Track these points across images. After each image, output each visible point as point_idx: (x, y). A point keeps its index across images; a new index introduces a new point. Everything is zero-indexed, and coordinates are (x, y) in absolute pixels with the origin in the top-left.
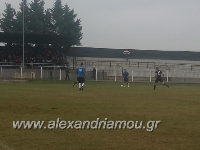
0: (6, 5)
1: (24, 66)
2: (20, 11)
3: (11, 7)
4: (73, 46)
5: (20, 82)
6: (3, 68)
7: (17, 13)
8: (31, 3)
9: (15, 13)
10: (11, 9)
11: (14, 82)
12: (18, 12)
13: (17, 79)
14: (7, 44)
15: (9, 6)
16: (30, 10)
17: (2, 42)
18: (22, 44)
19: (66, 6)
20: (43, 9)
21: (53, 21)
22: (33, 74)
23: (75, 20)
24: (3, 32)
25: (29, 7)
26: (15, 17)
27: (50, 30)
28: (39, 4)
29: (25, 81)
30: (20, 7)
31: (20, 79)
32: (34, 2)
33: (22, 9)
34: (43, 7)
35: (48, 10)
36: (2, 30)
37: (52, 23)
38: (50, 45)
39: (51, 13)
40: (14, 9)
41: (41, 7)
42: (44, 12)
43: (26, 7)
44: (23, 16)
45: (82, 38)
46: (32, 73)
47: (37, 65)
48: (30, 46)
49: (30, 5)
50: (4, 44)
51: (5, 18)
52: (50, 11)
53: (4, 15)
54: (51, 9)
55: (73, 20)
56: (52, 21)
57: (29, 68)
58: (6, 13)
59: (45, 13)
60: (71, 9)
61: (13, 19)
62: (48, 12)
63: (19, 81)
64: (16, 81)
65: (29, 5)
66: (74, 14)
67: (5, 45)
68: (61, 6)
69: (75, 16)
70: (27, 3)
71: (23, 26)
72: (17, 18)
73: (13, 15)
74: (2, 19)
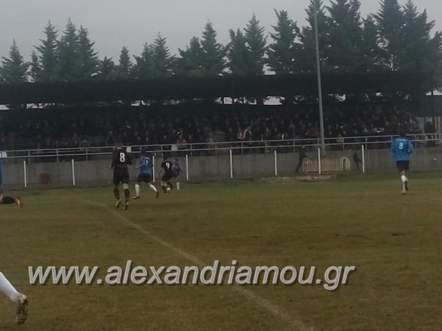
0: (277, 14)
1: (324, 145)
2: (308, 24)
3: (289, 19)
4: (429, 94)
5: (318, 180)
6: (279, 150)
7: (301, 30)
8: (330, 6)
9: (298, 30)
10: (289, 22)
11: (305, 181)
12: (304, 29)
13: (311, 173)
14: (283, 99)
15: (283, 17)
16: (330, 20)
17: (273, 96)
18: (318, 96)
19: (410, 7)
20: (359, 17)
21: (382, 41)
22: (344, 160)
23: (432, 34)
24: (274, 73)
25: (328, 14)
26: (297, 40)
27: (376, 60)
28: (348, 5)
29: (329, 177)
30: (307, 16)
31: (318, 175)
32: (336, 3)
33: (311, 21)
34: (358, 12)
35: (369, 17)
36: (271, 70)
37: (380, 45)
38: (378, 94)
39: (375, 23)
40: (294, 21)
41: (353, 13)
42: (360, 24)
43: (321, 15)
44: (315, 36)
46: (343, 158)
47: (353, 140)
48: (335, 99)
49: (330, 9)
50: (278, 100)
51: (276, 42)
52: (374, 19)
53: (273, 36)
54: (375, 16)
55: (427, 35)
56: (379, 42)
57: (335, 149)
58: (277, 33)
59: (362, 26)
60: (419, 11)
61: (293, 44)
62: (369, 23)
63: (316, 178)
64: (308, 178)
66: (428, 21)
67: (281, 101)
68: (398, 7)
69: (429, 26)
70: (321, 7)
71: (315, 58)
72: (302, 41)
73: (294, 36)
74: (271, 46)
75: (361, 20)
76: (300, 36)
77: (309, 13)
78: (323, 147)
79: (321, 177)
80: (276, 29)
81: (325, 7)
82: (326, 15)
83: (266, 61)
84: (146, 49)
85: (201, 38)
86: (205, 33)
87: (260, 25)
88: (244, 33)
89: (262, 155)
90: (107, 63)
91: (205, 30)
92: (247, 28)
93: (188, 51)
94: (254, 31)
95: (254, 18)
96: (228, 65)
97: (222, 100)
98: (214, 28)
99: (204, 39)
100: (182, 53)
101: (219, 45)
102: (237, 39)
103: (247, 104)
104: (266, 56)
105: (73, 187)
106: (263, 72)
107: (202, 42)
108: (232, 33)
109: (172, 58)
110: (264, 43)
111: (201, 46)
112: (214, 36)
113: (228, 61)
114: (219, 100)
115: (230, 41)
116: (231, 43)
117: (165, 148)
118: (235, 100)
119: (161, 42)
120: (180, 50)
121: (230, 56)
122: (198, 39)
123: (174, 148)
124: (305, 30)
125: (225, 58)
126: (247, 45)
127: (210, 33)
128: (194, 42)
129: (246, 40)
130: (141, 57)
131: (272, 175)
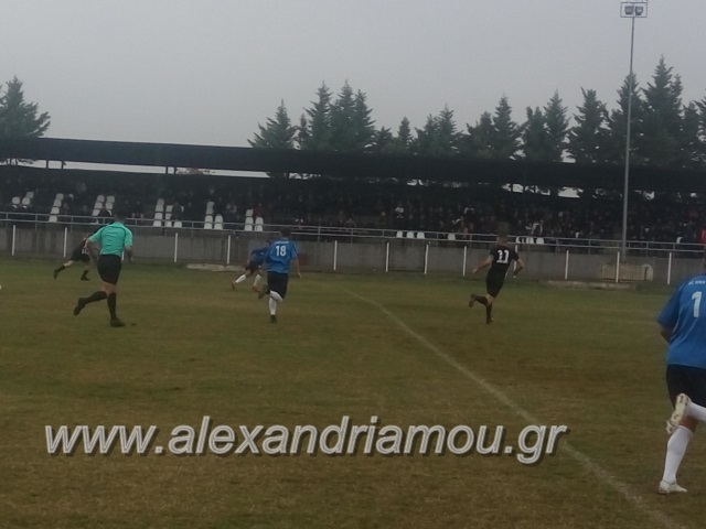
0: (584, 93)
1: (625, 249)
2: (618, 107)
3: (597, 100)
5: (613, 289)
6: (572, 251)
7: (610, 114)
8: (647, 88)
9: (606, 113)
10: (597, 104)
11: (599, 288)
12: (613, 111)
13: (607, 280)
14: (581, 191)
15: (590, 96)
16: (645, 105)
17: (570, 186)
18: (623, 193)
20: (679, 104)
22: (646, 268)
24: (573, 161)
25: (643, 97)
26: (604, 125)
27: (695, 156)
28: (668, 89)
29: (628, 286)
30: (619, 98)
31: (615, 283)
32: (654, 85)
33: (624, 103)
34: (679, 97)
35: (692, 105)
36: (571, 157)
37: (702, 138)
38: (693, 195)
39: (698, 112)
40: (603, 103)
41: (673, 99)
42: (680, 111)
43: (636, 98)
44: (626, 121)
46: (646, 265)
47: (659, 246)
48: (642, 196)
49: (646, 92)
50: (575, 192)
51: (580, 125)
52: (697, 107)
53: (577, 118)
54: (699, 104)
56: (700, 134)
57: (634, 255)
58: (582, 115)
59: (682, 114)
61: (600, 129)
62: (690, 111)
63: (612, 286)
64: (603, 285)
65: (641, 92)
67: (579, 194)
70: (636, 90)
71: (625, 146)
72: (609, 126)
73: (602, 120)
74: (574, 129)
75: (681, 108)
76: (608, 120)
77: (621, 95)
78: (624, 252)
79: (619, 286)
80: (581, 110)
81: (641, 88)
82: (641, 98)
83: (566, 146)
84: (430, 122)
85: (494, 114)
86: (498, 109)
87: (563, 105)
88: (543, 112)
89: (552, 254)
90: (385, 134)
91: (498, 106)
92: (547, 106)
93: (477, 128)
94: (555, 111)
95: (556, 96)
96: (522, 147)
97: (511, 187)
98: (509, 104)
99: (497, 116)
100: (470, 129)
101: (514, 124)
102: (535, 119)
103: (539, 194)
104: (567, 140)
105: (334, 272)
106: (561, 159)
107: (495, 119)
108: (530, 111)
109: (459, 134)
110: (566, 126)
111: (493, 123)
112: (510, 112)
113: (522, 143)
114: (507, 187)
115: (526, 119)
116: (526, 123)
117: (441, 237)
118: (527, 188)
119: (447, 115)
120: (468, 125)
121: (525, 137)
122: (489, 115)
123: (452, 237)
124: (616, 114)
125: (519, 139)
126: (545, 126)
127: (504, 109)
128: (485, 119)
129: (545, 120)
130: (423, 130)
131: (561, 278)
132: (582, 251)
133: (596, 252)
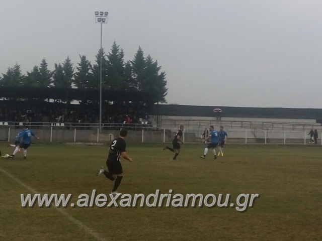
0: (80, 57)
1: (101, 127)
2: (96, 63)
3: (87, 60)
4: (156, 103)
5: (96, 145)
6: (77, 128)
7: (93, 66)
8: (108, 54)
9: (91, 66)
10: (86, 62)
11: (90, 145)
13: (93, 141)
15: (83, 58)
16: (108, 62)
17: (75, 99)
18: (99, 102)
19: (149, 58)
20: (123, 62)
21: (134, 75)
22: (111, 135)
23: (159, 73)
24: (76, 88)
25: (107, 59)
26: (90, 71)
27: (130, 85)
28: (118, 55)
29: (102, 144)
30: (96, 59)
31: (97, 142)
32: (112, 53)
33: (98, 62)
34: (122, 59)
35: (128, 62)
36: (75, 86)
37: (133, 77)
38: (130, 102)
39: (131, 65)
40: (89, 61)
41: (120, 59)
42: (123, 65)
43: (104, 59)
44: (100, 69)
45: (166, 94)
47: (116, 125)
48: (108, 103)
49: (108, 56)
50: (78, 102)
51: (79, 71)
52: (130, 63)
53: (78, 68)
54: (131, 62)
55: (157, 73)
56: (132, 75)
57: (106, 129)
58: (80, 67)
60: (154, 61)
61: (88, 73)
62: (128, 65)
64: (92, 144)
65: (106, 57)
66: (158, 66)
67: (80, 102)
68: (143, 58)
69: (158, 69)
70: (104, 55)
71: (99, 81)
72: (92, 72)
73: (89, 69)
74: (77, 73)
76: (92, 69)
78: (100, 128)
79: (98, 144)
80: (80, 65)
81: (106, 55)
83: (73, 81)
84: (9, 70)
85: (39, 67)
87: (71, 62)
88: (62, 66)
89: (68, 131)
91: (42, 63)
92: (64, 63)
93: (32, 73)
94: (68, 65)
95: (68, 58)
96: (53, 82)
97: (48, 100)
99: (41, 67)
100: (29, 74)
101: (49, 71)
102: (58, 69)
103: (61, 103)
104: (73, 78)
106: (71, 87)
107: (40, 69)
108: (56, 65)
109: (23, 76)
110: (73, 71)
111: (39, 71)
112: (47, 66)
113: (53, 80)
114: (46, 100)
115: (55, 69)
116: (55, 71)
117: (16, 124)
118: (56, 101)
119: (17, 67)
120: (27, 72)
121: (54, 77)
122: (37, 67)
123: (21, 124)
124: (95, 66)
125: (51, 78)
126: (63, 72)
127: (44, 64)
128: (36, 69)
129: (64, 69)
130: (6, 74)
131: (73, 141)
132: (82, 129)
133: (88, 129)
